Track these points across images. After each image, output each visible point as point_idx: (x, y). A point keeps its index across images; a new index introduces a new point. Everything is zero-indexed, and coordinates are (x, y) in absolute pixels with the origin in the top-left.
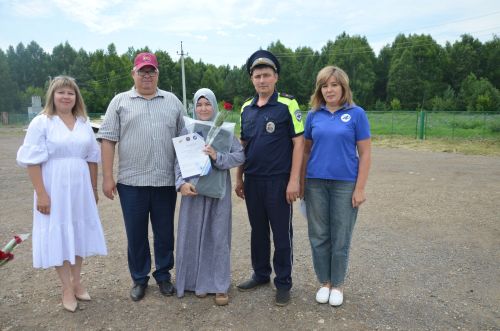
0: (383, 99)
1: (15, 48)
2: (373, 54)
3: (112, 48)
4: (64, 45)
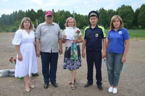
0: (136, 25)
1: (27, 11)
2: (133, 11)
3: (53, 10)
4: (40, 10)
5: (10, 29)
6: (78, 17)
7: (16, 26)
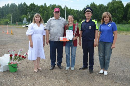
1: (20, 4)
2: (123, 6)
5: (2, 22)
6: (69, 11)
7: (8, 19)
